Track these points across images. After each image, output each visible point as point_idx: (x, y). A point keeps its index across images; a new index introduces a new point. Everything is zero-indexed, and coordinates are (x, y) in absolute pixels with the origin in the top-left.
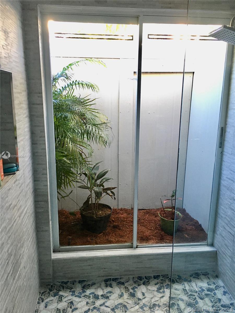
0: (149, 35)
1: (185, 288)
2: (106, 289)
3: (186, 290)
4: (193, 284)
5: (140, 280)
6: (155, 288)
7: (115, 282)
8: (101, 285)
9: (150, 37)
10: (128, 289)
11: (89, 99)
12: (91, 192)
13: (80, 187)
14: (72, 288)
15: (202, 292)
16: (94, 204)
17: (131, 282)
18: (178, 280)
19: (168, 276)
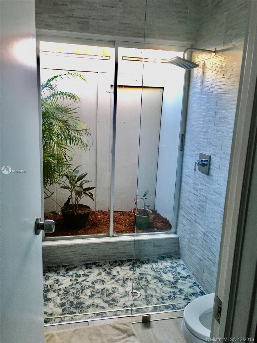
0: (123, 57)
1: (153, 266)
2: (87, 270)
3: (153, 268)
4: (159, 264)
5: (115, 263)
6: (128, 268)
7: (94, 265)
8: (82, 267)
9: (124, 58)
10: (105, 270)
11: (71, 108)
12: (72, 192)
13: (61, 187)
14: (57, 271)
15: (166, 269)
16: (75, 205)
17: (108, 264)
18: (147, 262)
19: (139, 260)
